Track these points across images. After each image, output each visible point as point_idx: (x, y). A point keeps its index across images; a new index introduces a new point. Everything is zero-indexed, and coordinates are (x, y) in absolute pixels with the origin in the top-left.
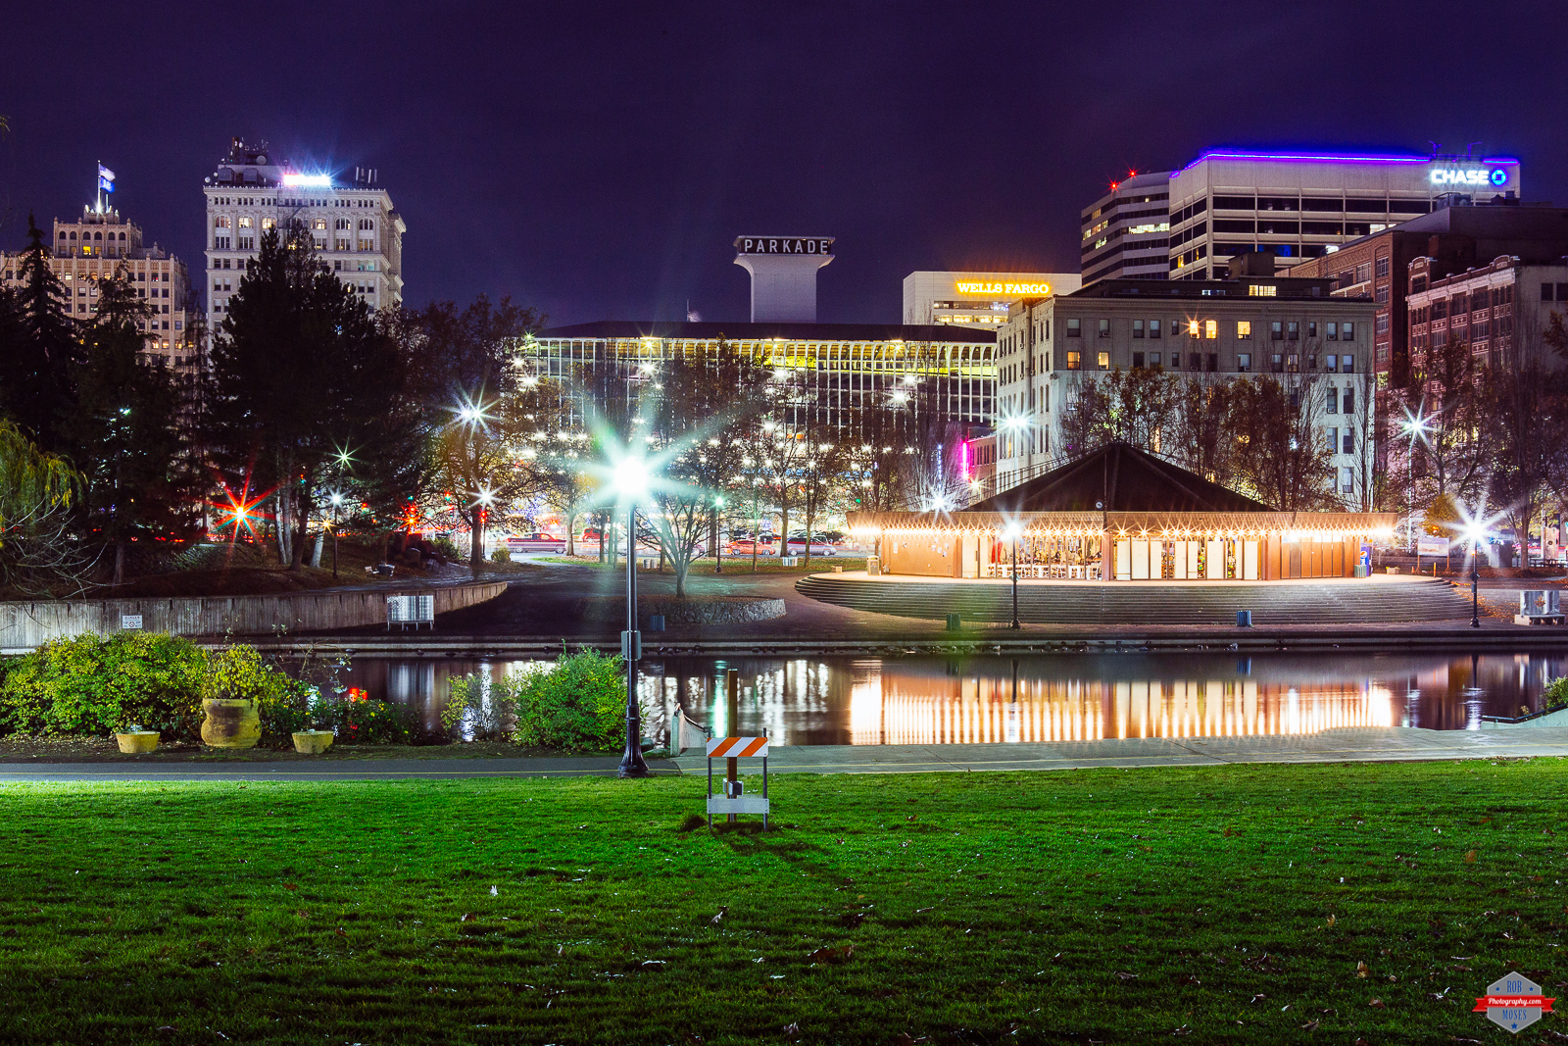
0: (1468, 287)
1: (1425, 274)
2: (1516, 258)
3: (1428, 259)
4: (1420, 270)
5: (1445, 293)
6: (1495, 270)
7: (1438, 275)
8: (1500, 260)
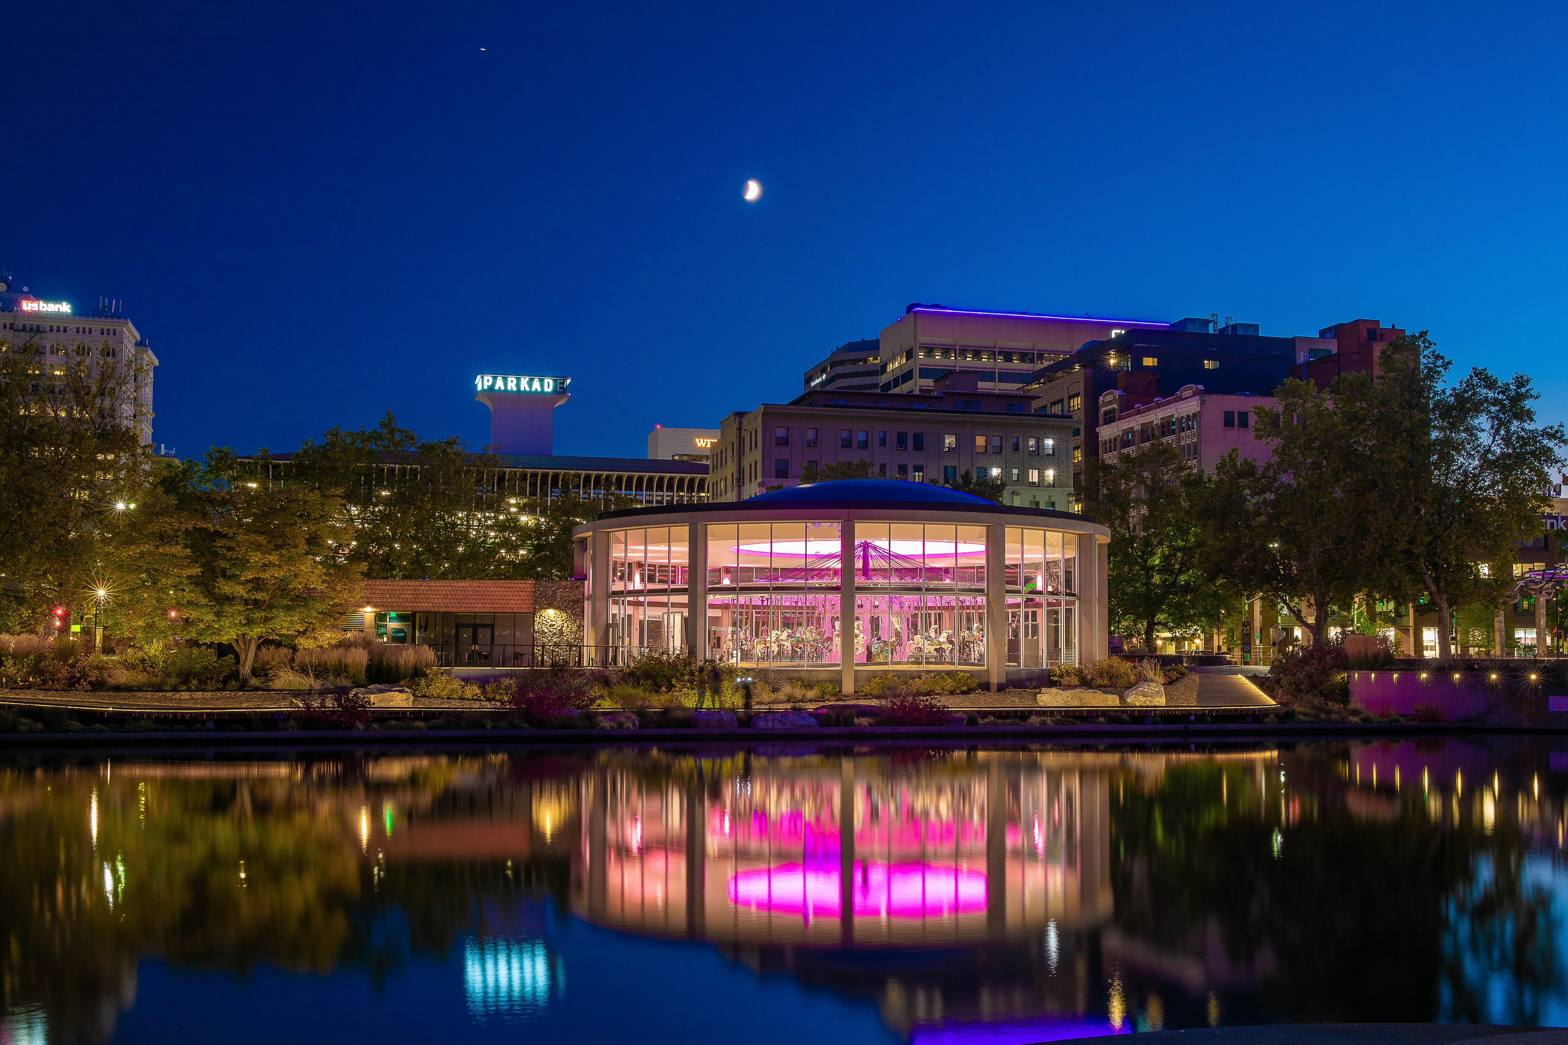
0: (1156, 417)
1: (1115, 406)
2: (1201, 387)
3: (1117, 393)
4: (1110, 403)
5: (1135, 423)
6: (1181, 399)
7: (1127, 407)
8: (1185, 390)
